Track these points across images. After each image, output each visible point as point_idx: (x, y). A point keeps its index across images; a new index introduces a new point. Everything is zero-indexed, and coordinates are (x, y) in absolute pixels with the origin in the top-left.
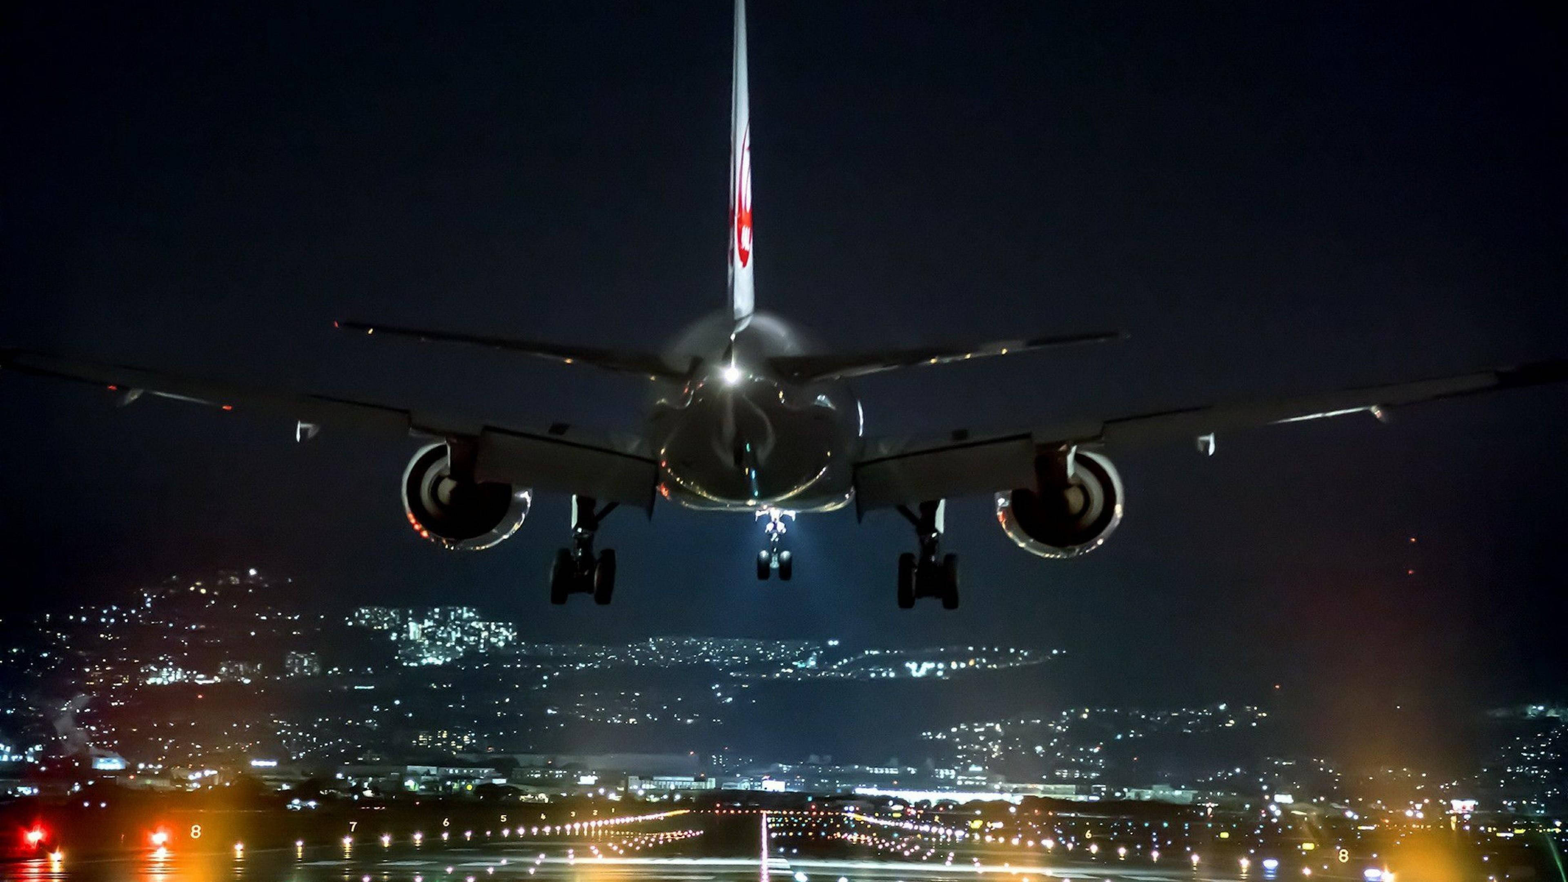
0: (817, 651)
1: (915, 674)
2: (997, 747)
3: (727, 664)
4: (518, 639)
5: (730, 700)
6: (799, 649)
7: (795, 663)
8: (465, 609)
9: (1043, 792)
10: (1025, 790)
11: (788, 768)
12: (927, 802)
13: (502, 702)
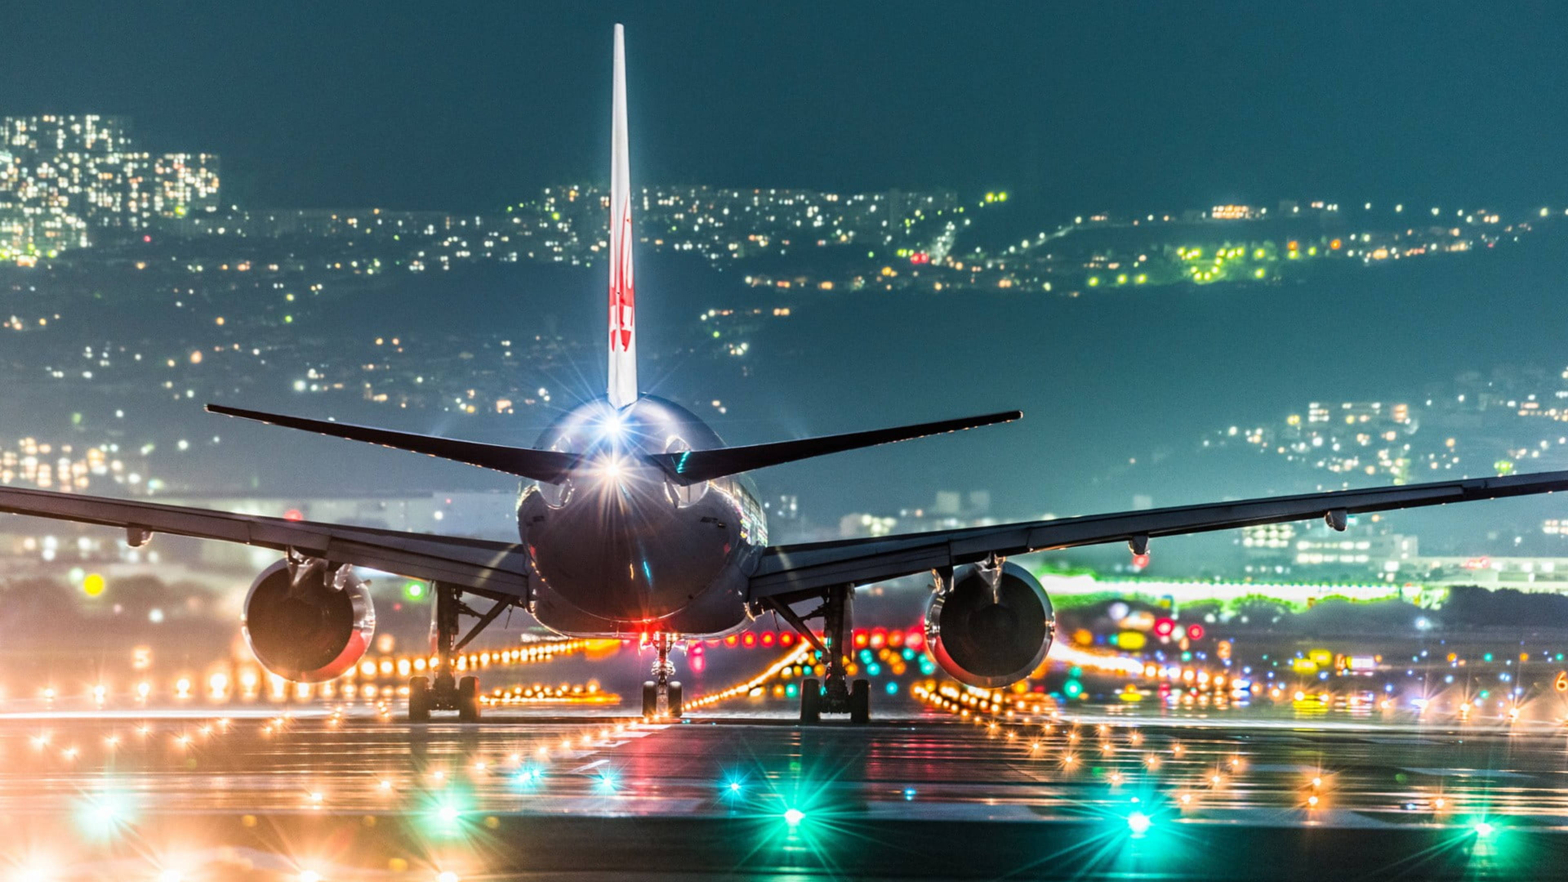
0: (958, 219)
1: (1198, 276)
2: (1400, 462)
3: (735, 256)
4: (223, 198)
5: (742, 349)
6: (911, 216)
7: (902, 253)
8: (90, 119)
9: (1502, 576)
10: (1457, 570)
11: (883, 525)
12: (1214, 607)
13: (184, 364)
